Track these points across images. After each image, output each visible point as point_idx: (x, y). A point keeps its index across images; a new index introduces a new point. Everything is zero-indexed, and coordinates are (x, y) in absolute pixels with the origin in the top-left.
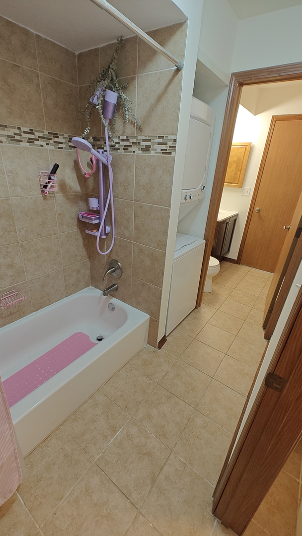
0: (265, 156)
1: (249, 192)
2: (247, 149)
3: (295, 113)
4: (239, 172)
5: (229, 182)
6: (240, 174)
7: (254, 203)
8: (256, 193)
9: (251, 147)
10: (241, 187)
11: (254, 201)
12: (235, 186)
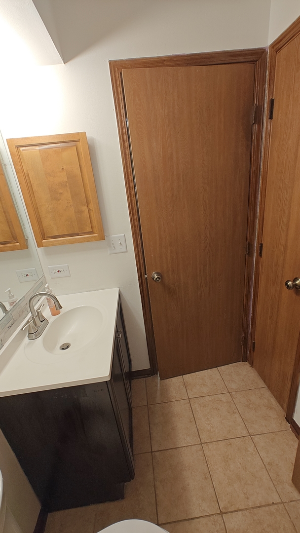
0: (128, 161)
1: (123, 243)
2: (81, 149)
3: (156, 55)
4: (85, 208)
5: (71, 233)
6: (89, 210)
7: (142, 261)
8: (139, 242)
9: (89, 145)
10: (102, 238)
11: (141, 257)
12: (88, 240)
